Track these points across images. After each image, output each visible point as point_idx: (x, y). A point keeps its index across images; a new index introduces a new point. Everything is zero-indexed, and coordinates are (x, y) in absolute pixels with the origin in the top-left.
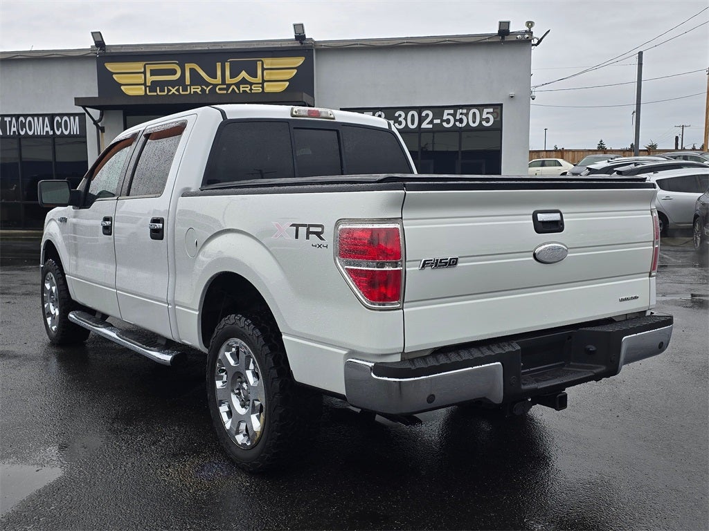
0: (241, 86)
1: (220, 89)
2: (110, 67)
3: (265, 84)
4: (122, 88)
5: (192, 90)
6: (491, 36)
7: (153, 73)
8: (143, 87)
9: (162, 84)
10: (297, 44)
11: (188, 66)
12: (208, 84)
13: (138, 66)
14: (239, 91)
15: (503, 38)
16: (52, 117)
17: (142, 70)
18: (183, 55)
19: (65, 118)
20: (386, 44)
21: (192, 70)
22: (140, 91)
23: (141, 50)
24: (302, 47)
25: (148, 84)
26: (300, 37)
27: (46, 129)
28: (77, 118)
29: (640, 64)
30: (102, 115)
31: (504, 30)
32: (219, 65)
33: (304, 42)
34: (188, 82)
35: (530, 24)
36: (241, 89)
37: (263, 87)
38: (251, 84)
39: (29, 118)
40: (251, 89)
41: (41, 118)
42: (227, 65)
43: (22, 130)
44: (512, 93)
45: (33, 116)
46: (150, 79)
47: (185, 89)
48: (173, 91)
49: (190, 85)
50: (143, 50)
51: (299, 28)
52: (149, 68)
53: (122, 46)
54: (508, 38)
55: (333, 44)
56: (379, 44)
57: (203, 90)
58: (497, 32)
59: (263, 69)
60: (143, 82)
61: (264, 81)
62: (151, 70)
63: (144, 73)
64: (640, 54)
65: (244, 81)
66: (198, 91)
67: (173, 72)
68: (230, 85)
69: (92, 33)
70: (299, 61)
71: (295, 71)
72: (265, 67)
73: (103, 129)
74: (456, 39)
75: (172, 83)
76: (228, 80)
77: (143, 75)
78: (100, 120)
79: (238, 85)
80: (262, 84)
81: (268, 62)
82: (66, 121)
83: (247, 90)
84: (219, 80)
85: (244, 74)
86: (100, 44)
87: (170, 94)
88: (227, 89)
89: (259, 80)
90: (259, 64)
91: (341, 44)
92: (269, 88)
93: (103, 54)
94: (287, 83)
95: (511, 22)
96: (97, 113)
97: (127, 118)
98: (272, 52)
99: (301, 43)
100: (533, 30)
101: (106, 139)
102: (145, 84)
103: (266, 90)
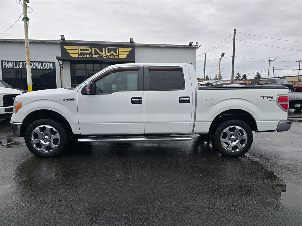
1: (104, 56)
2: (65, 47)
3: (119, 56)
4: (70, 54)
5: (95, 56)
6: (186, 46)
7: (81, 50)
8: (77, 54)
9: (84, 54)
10: (130, 44)
11: (93, 49)
12: (100, 55)
13: (76, 47)
15: (190, 46)
16: (42, 63)
17: (77, 49)
18: (91, 45)
19: (47, 63)
20: (156, 46)
21: (95, 50)
22: (76, 56)
24: (132, 45)
25: (79, 53)
26: (132, 42)
27: (40, 67)
28: (52, 63)
29: (205, 56)
30: (62, 63)
31: (191, 44)
32: (104, 49)
33: (133, 43)
34: (93, 54)
35: (197, 43)
36: (111, 57)
37: (118, 57)
38: (115, 55)
39: (33, 63)
40: (114, 57)
41: (38, 63)
42: (107, 49)
44: (191, 62)
45: (35, 62)
46: (80, 52)
47: (92, 56)
48: (88, 56)
50: (78, 42)
51: (132, 39)
52: (79, 48)
53: (71, 40)
54: (191, 47)
55: (142, 45)
56: (155, 46)
57: (98, 56)
58: (188, 45)
59: (119, 51)
61: (119, 55)
62: (80, 49)
63: (78, 50)
64: (205, 53)
65: (112, 54)
66: (97, 57)
67: (88, 50)
68: (108, 55)
69: (61, 35)
70: (130, 49)
71: (129, 52)
73: (63, 68)
74: (177, 46)
75: (88, 54)
76: (107, 54)
78: (62, 64)
79: (110, 55)
80: (118, 55)
81: (120, 49)
82: (48, 64)
83: (113, 57)
84: (104, 54)
85: (112, 52)
86: (63, 39)
88: (107, 57)
89: (117, 54)
90: (117, 49)
92: (120, 57)
93: (63, 43)
94: (126, 56)
95: (192, 42)
96: (61, 62)
97: (71, 64)
98: (121, 46)
99: (132, 44)
100: (197, 45)
101: (64, 71)
102: (78, 53)
103: (120, 58)
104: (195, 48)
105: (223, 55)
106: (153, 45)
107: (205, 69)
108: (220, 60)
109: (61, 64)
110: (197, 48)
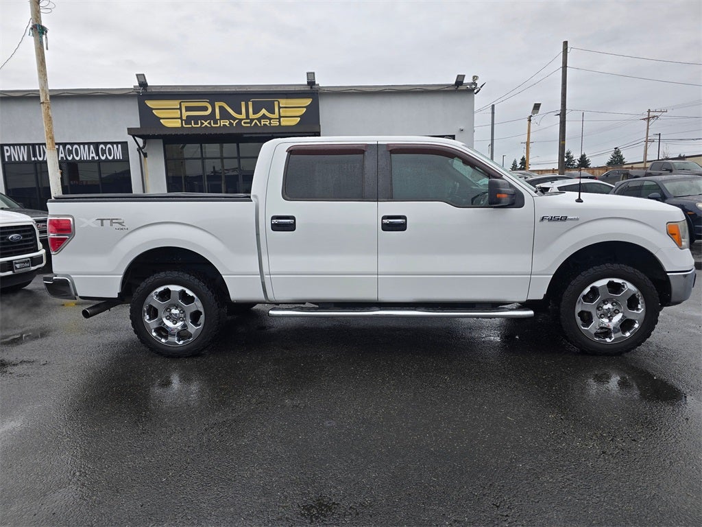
0: (262, 121)
1: (245, 123)
2: (150, 104)
3: (282, 119)
4: (161, 121)
5: (222, 124)
6: (448, 86)
7: (188, 109)
8: (180, 120)
9: (196, 119)
10: (308, 88)
11: (217, 104)
12: (235, 119)
13: (175, 104)
14: (261, 124)
15: (458, 87)
16: (96, 145)
17: (178, 107)
18: (212, 95)
19: (109, 146)
20: (373, 90)
21: (221, 108)
22: (177, 124)
23: (178, 90)
24: (312, 91)
25: (184, 118)
26: (311, 83)
27: (91, 155)
28: (119, 146)
29: (493, 113)
30: (144, 143)
31: (459, 81)
32: (243, 103)
33: (314, 87)
34: (218, 117)
35: (475, 78)
36: (262, 123)
37: (280, 122)
38: (270, 119)
39: (76, 146)
40: (270, 123)
41: (86, 146)
42: (250, 104)
43: (70, 156)
44: (462, 127)
45: (79, 144)
46: (185, 114)
47: (216, 122)
48: (206, 124)
49: (220, 120)
50: (180, 90)
51: (311, 75)
52: (184, 105)
53: (162, 86)
54: (461, 88)
55: (336, 90)
56: (368, 90)
57: (231, 123)
58: (454, 83)
59: (280, 108)
60: (179, 117)
61: (280, 117)
62: (186, 107)
63: (180, 109)
64: (493, 106)
65: (264, 117)
66: (227, 124)
67: (205, 109)
68: (253, 120)
69: (137, 75)
70: (308, 102)
71: (305, 109)
72: (281, 106)
73: (145, 155)
74: (425, 88)
75: (205, 118)
76: (251, 116)
77: (179, 111)
78: (144, 147)
79: (259, 119)
80: (279, 119)
81: (283, 102)
82: (109, 148)
83: (267, 123)
84: (243, 116)
85: (264, 111)
86: (143, 84)
87: (203, 126)
88: (251, 123)
89: (276, 115)
90: (276, 103)
91: (340, 89)
92: (284, 122)
93: (144, 93)
94: (299, 119)
95: (464, 76)
96: (140, 141)
97: (166, 146)
98: (286, 94)
99: (311, 88)
100: (477, 82)
101: (149, 162)
102: (181, 118)
103: (283, 124)
104: (471, 90)
105: (537, 107)
106: (364, 89)
107: (492, 144)
108: (530, 120)
109: (141, 145)
110: (475, 91)
